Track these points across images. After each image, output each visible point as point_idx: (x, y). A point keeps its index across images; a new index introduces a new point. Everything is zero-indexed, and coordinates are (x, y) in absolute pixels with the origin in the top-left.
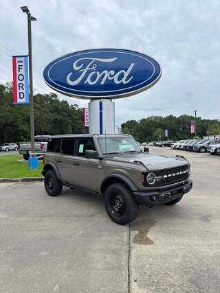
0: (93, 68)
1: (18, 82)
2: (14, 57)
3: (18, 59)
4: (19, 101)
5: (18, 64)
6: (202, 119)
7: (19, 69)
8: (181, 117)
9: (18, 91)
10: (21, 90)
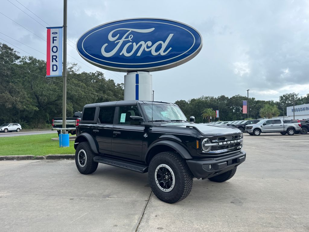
0: (130, 39)
1: (52, 54)
2: (49, 29)
3: (52, 31)
4: (52, 74)
5: (52, 36)
6: (256, 100)
7: (53, 40)
8: (234, 97)
9: (51, 64)
10: (55, 63)
